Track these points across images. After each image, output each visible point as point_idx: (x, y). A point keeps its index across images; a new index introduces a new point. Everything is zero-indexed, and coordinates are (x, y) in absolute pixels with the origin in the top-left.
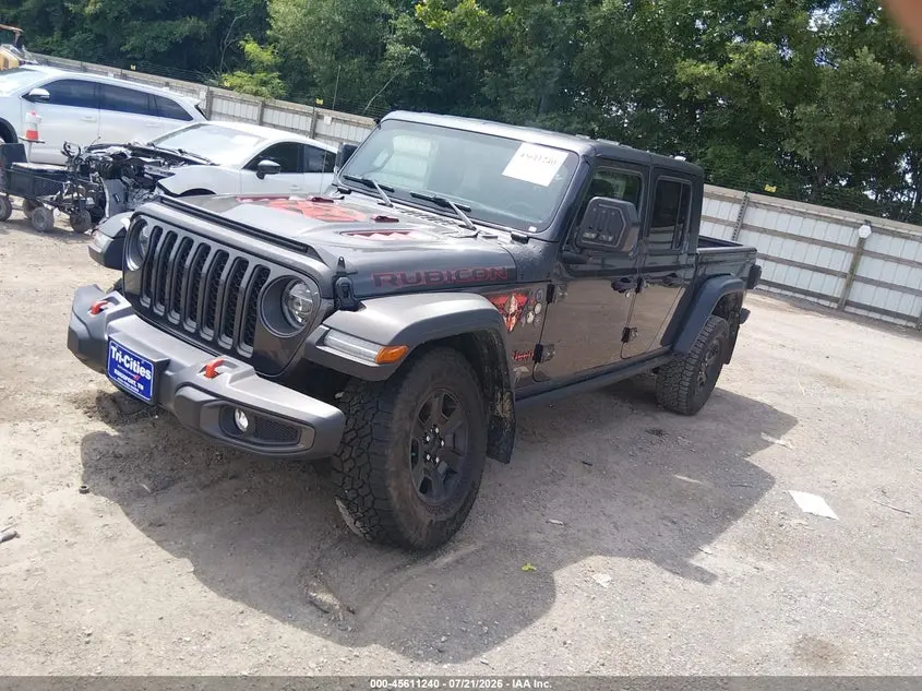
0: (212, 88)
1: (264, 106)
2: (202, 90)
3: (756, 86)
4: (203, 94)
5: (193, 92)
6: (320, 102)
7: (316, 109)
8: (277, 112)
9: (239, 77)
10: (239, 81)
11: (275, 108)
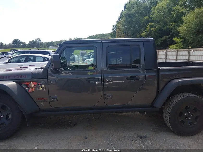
0: (167, 50)
1: (178, 51)
2: (165, 51)
4: (165, 52)
5: (163, 51)
6: (190, 47)
7: (190, 49)
8: (180, 52)
9: (172, 46)
10: (172, 47)
11: (180, 51)
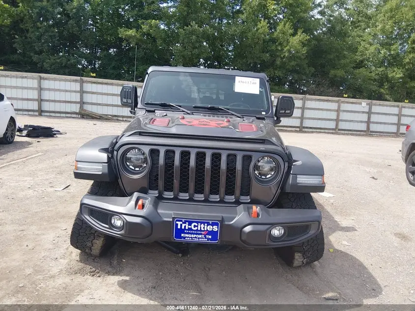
3: (154, 40)
